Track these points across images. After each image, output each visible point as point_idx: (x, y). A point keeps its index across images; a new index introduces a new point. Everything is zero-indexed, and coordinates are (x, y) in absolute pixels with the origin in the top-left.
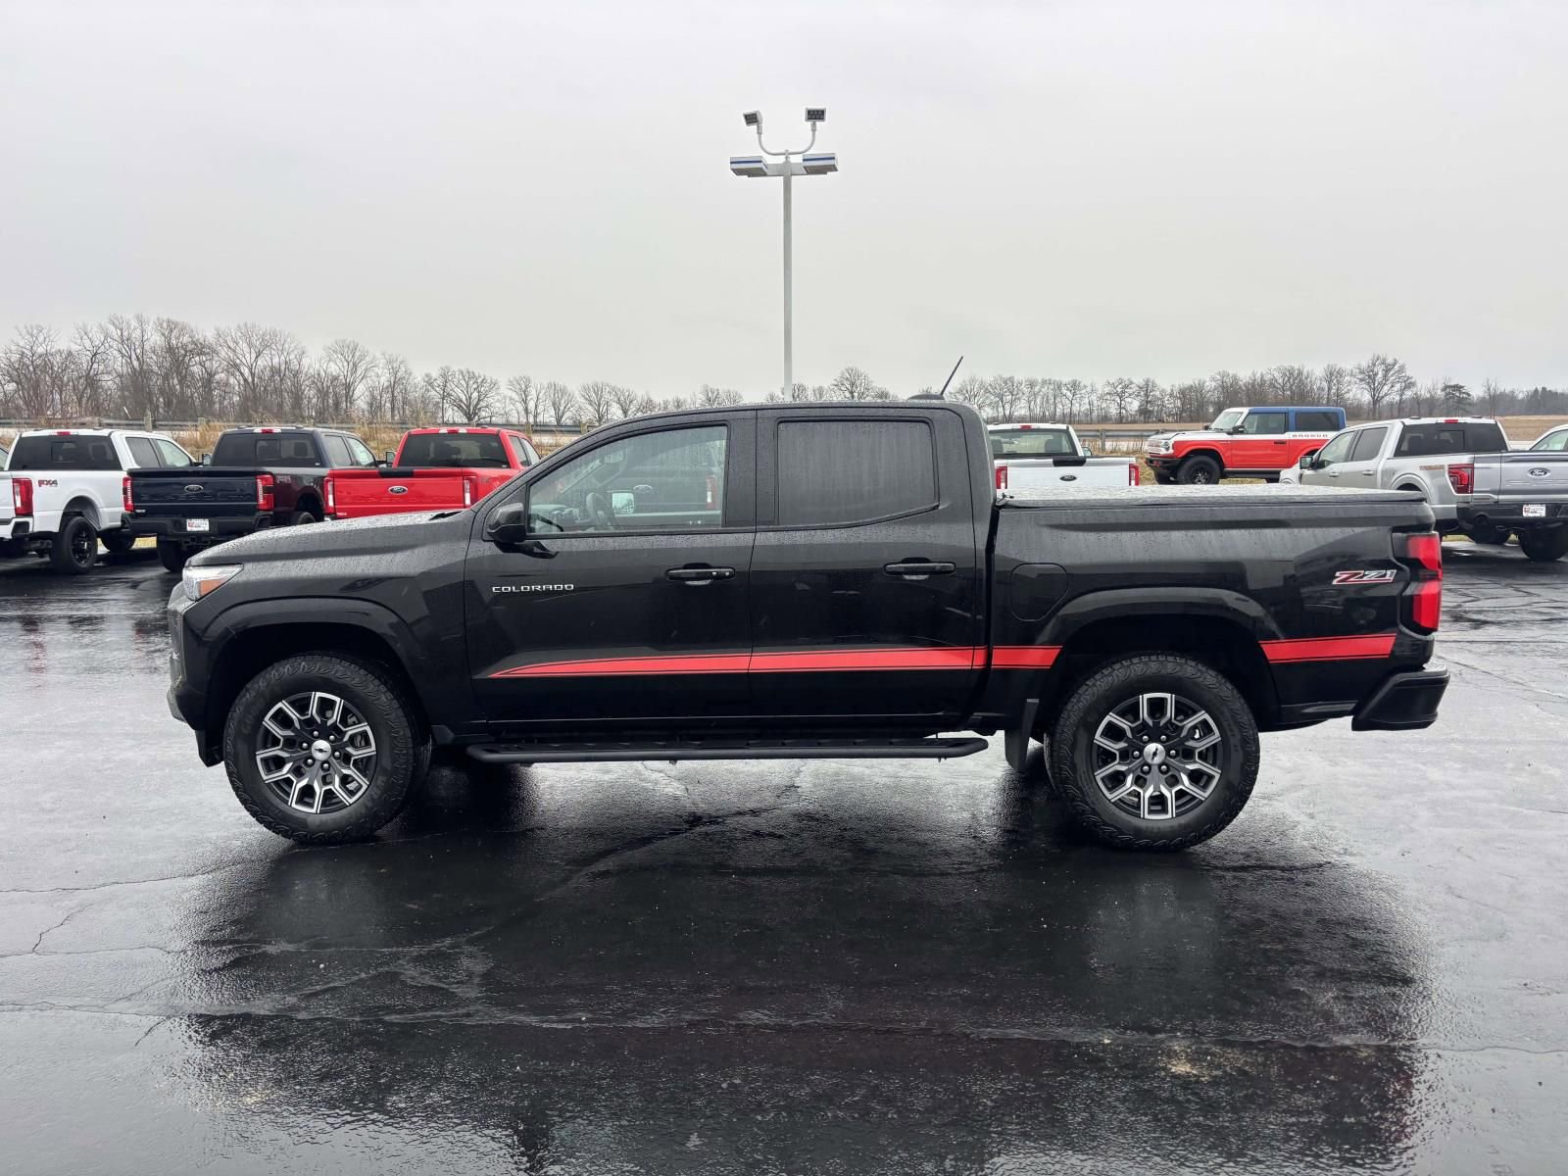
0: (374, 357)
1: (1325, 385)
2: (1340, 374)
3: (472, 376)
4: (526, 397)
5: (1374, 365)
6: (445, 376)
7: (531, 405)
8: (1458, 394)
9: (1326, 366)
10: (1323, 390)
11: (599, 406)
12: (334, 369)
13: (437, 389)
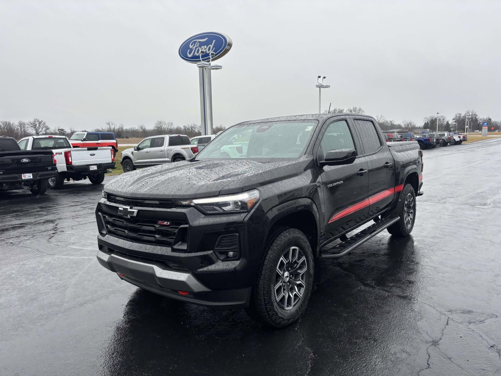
1: (19, 128)
2: (24, 124)
5: (35, 122)
8: (63, 132)
9: (19, 122)
10: (19, 129)
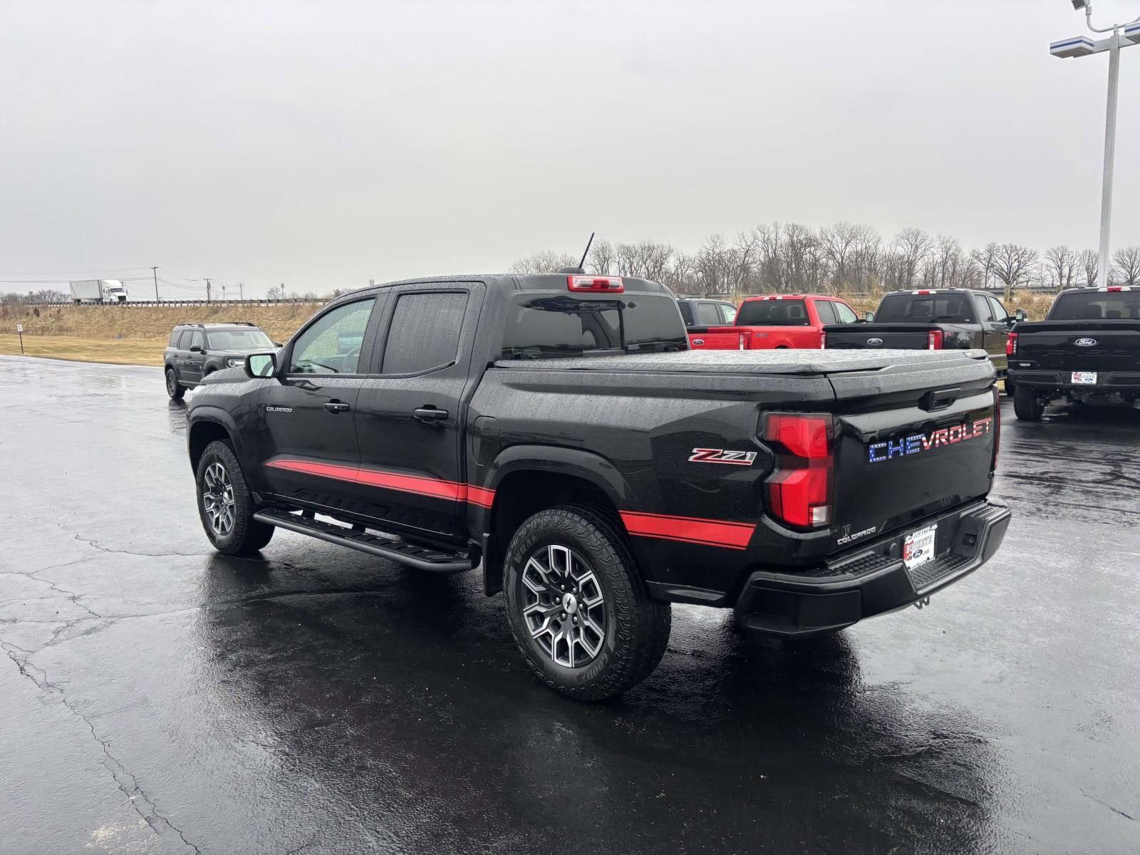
0: (932, 240)
3: (1014, 249)
4: (1062, 263)
6: (991, 252)
7: (1066, 271)
11: (1132, 268)
12: (901, 251)
13: (984, 262)
